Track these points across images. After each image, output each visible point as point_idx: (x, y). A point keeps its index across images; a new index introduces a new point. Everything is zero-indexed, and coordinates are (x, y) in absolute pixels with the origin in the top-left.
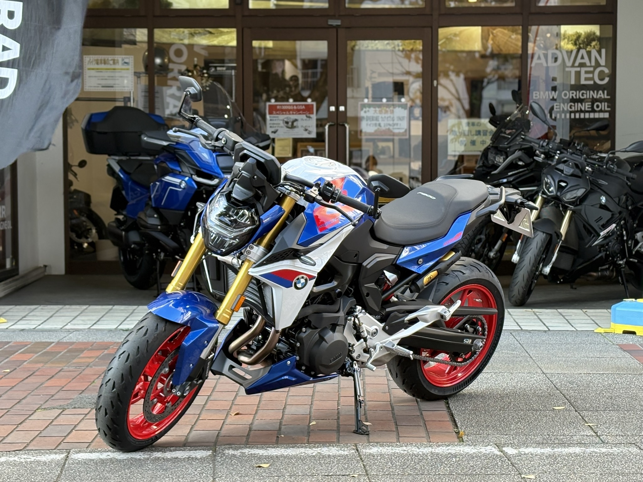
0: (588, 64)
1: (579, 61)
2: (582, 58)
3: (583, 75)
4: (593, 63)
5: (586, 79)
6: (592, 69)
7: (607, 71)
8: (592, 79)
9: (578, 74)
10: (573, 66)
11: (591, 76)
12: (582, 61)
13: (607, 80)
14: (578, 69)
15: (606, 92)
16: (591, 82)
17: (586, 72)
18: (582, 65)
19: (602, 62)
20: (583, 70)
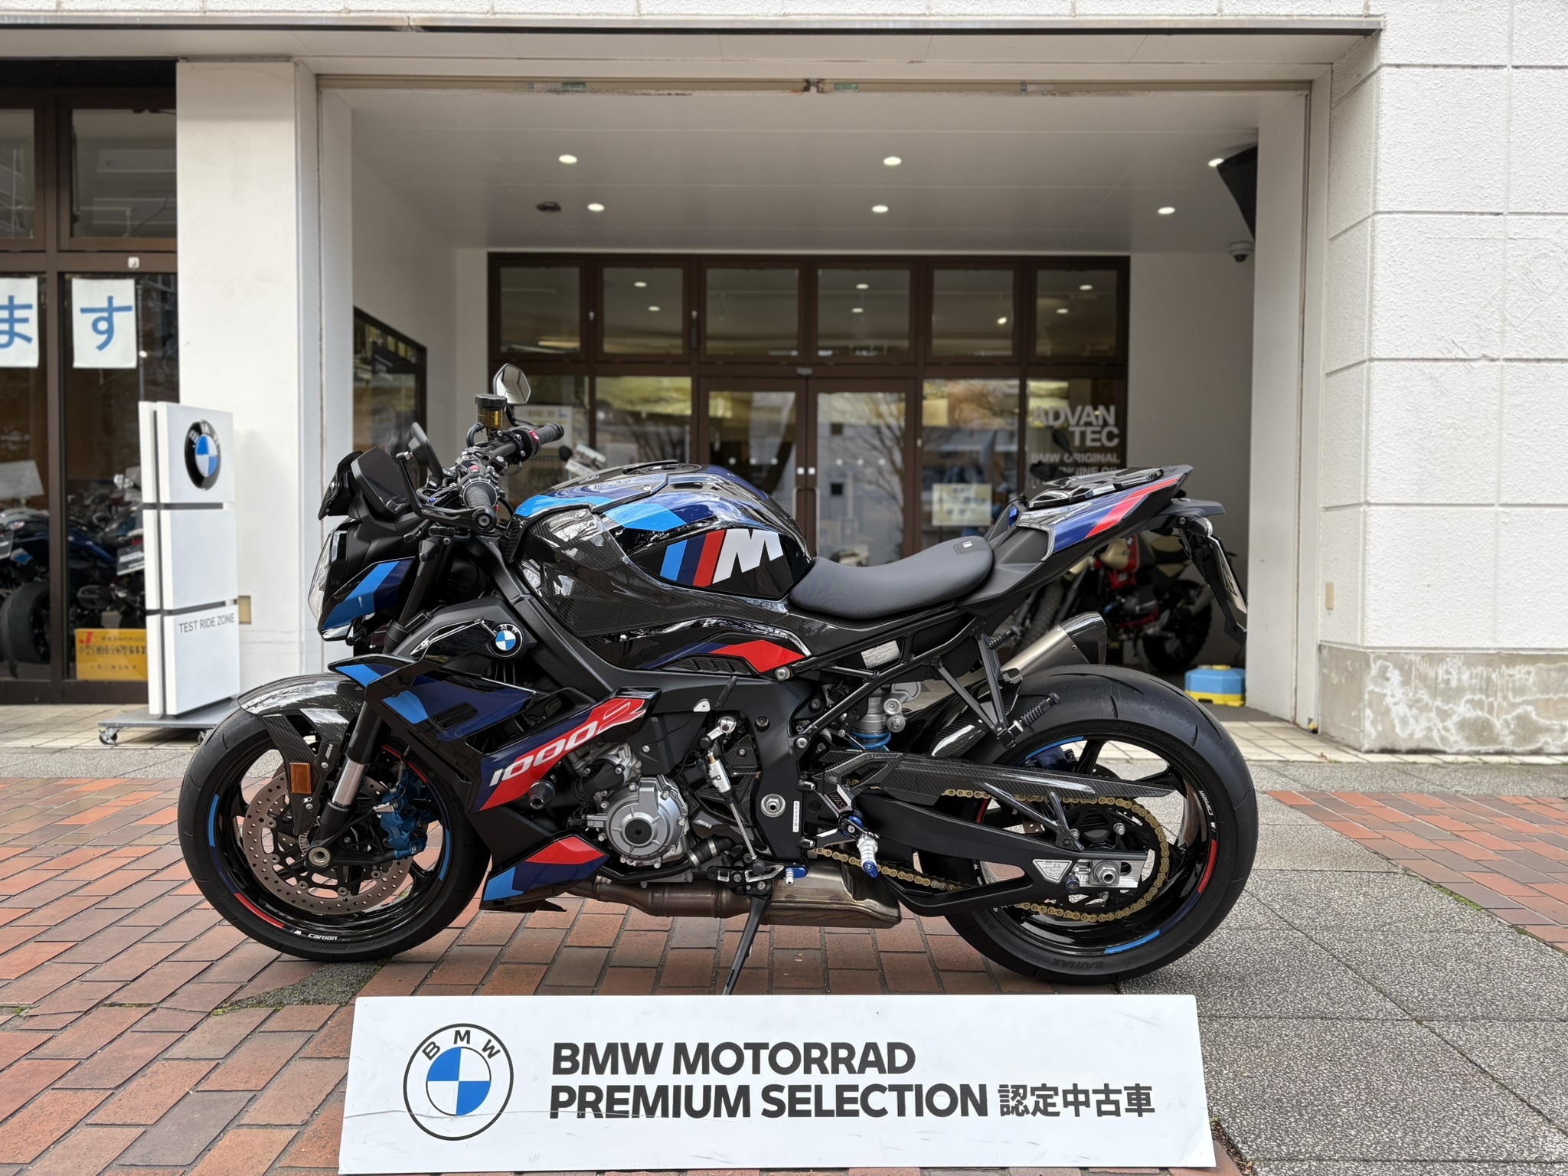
0: (1095, 422)
1: (1084, 419)
2: (1088, 416)
3: (1089, 436)
4: (1101, 422)
5: (1093, 440)
6: (1098, 429)
7: (1116, 431)
8: (1099, 440)
9: (1083, 434)
10: (1078, 424)
11: (1097, 436)
12: (1089, 420)
13: (1116, 441)
14: (1083, 429)
15: (1115, 455)
16: (1097, 444)
17: (1094, 432)
18: (1088, 424)
19: (1111, 420)
20: (1089, 429)
